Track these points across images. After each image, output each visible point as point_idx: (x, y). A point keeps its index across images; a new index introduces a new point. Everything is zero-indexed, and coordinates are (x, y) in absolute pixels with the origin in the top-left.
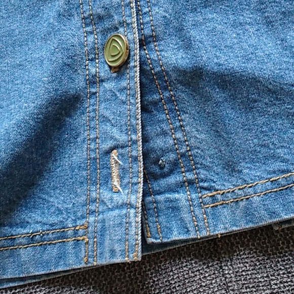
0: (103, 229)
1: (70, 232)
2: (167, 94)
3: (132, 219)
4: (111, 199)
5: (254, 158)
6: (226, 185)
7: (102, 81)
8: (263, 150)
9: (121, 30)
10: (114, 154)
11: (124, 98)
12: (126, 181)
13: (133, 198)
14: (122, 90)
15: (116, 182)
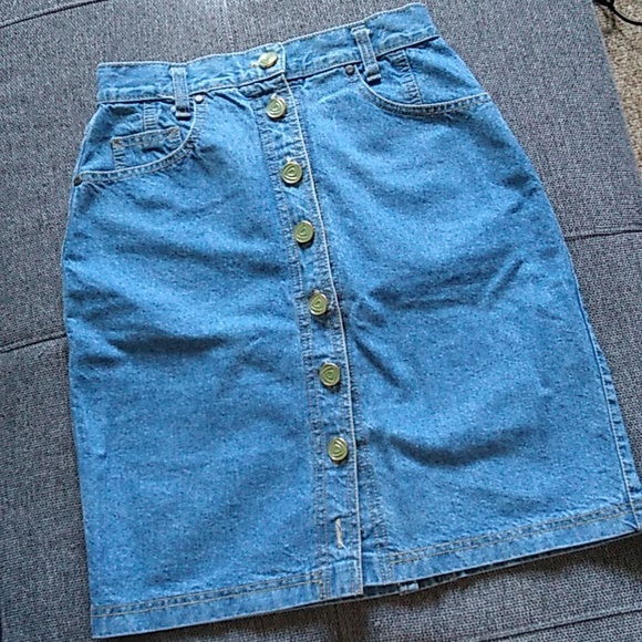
0: (335, 574)
1: (308, 577)
2: (369, 481)
3: (355, 567)
4: (338, 553)
5: (425, 530)
6: (405, 549)
7: (326, 469)
8: (432, 526)
9: (342, 435)
10: (338, 522)
11: (344, 483)
12: (348, 540)
13: (355, 553)
14: (342, 477)
15: (340, 542)
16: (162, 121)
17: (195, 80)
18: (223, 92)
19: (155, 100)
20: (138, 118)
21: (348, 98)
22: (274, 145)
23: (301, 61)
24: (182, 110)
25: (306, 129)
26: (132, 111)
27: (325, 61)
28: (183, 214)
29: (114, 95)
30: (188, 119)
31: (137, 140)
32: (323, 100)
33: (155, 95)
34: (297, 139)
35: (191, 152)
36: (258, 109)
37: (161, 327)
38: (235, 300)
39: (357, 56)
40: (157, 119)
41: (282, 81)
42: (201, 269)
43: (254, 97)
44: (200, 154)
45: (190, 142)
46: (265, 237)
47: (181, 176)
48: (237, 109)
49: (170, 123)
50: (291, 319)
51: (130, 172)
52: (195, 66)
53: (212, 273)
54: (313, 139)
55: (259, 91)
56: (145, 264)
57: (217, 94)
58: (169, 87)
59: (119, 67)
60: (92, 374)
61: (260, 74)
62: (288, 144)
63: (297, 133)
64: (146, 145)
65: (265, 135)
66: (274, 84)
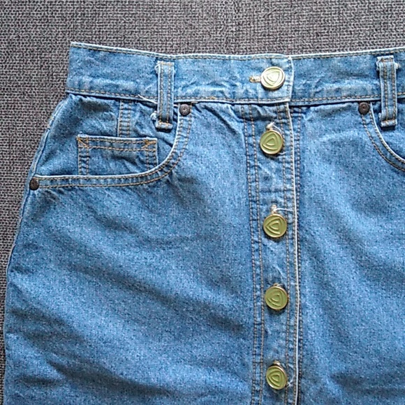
16: (138, 128)
17: (183, 83)
18: (214, 106)
19: (134, 101)
20: (111, 119)
21: (355, 143)
22: (261, 185)
23: (310, 86)
24: (163, 120)
25: (300, 174)
26: (105, 108)
27: (338, 90)
28: (146, 243)
29: (87, 86)
30: (168, 131)
31: (108, 144)
32: (325, 139)
33: (134, 95)
34: (288, 186)
35: (167, 177)
36: (250, 136)
37: (107, 366)
38: (189, 346)
39: (376, 93)
40: (132, 125)
41: (285, 111)
42: (157, 307)
43: (248, 120)
44: (176, 182)
45: (167, 166)
46: (233, 291)
47: (151, 200)
48: (226, 130)
49: (147, 131)
50: (244, 379)
51: (94, 181)
52: (186, 63)
53: (169, 314)
54: (306, 189)
55: (255, 115)
56: (97, 288)
57: (206, 108)
58: (152, 87)
59: (97, 50)
60: (28, 392)
61: (260, 96)
62: (276, 191)
63: (289, 180)
64: (116, 153)
65: (253, 171)
66: (275, 112)
